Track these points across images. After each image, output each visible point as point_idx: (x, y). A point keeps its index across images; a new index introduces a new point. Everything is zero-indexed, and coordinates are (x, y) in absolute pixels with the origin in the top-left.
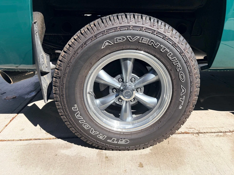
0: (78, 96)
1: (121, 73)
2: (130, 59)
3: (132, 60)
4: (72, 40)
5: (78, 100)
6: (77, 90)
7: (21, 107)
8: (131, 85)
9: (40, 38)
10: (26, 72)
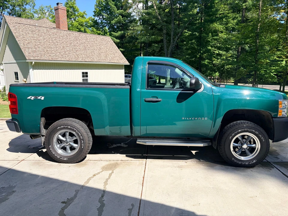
0: (51, 143)
1: (65, 136)
2: (67, 132)
3: (69, 132)
4: (50, 127)
5: (51, 144)
6: (51, 141)
7: (36, 151)
8: (68, 140)
9: (43, 125)
10: (38, 135)
